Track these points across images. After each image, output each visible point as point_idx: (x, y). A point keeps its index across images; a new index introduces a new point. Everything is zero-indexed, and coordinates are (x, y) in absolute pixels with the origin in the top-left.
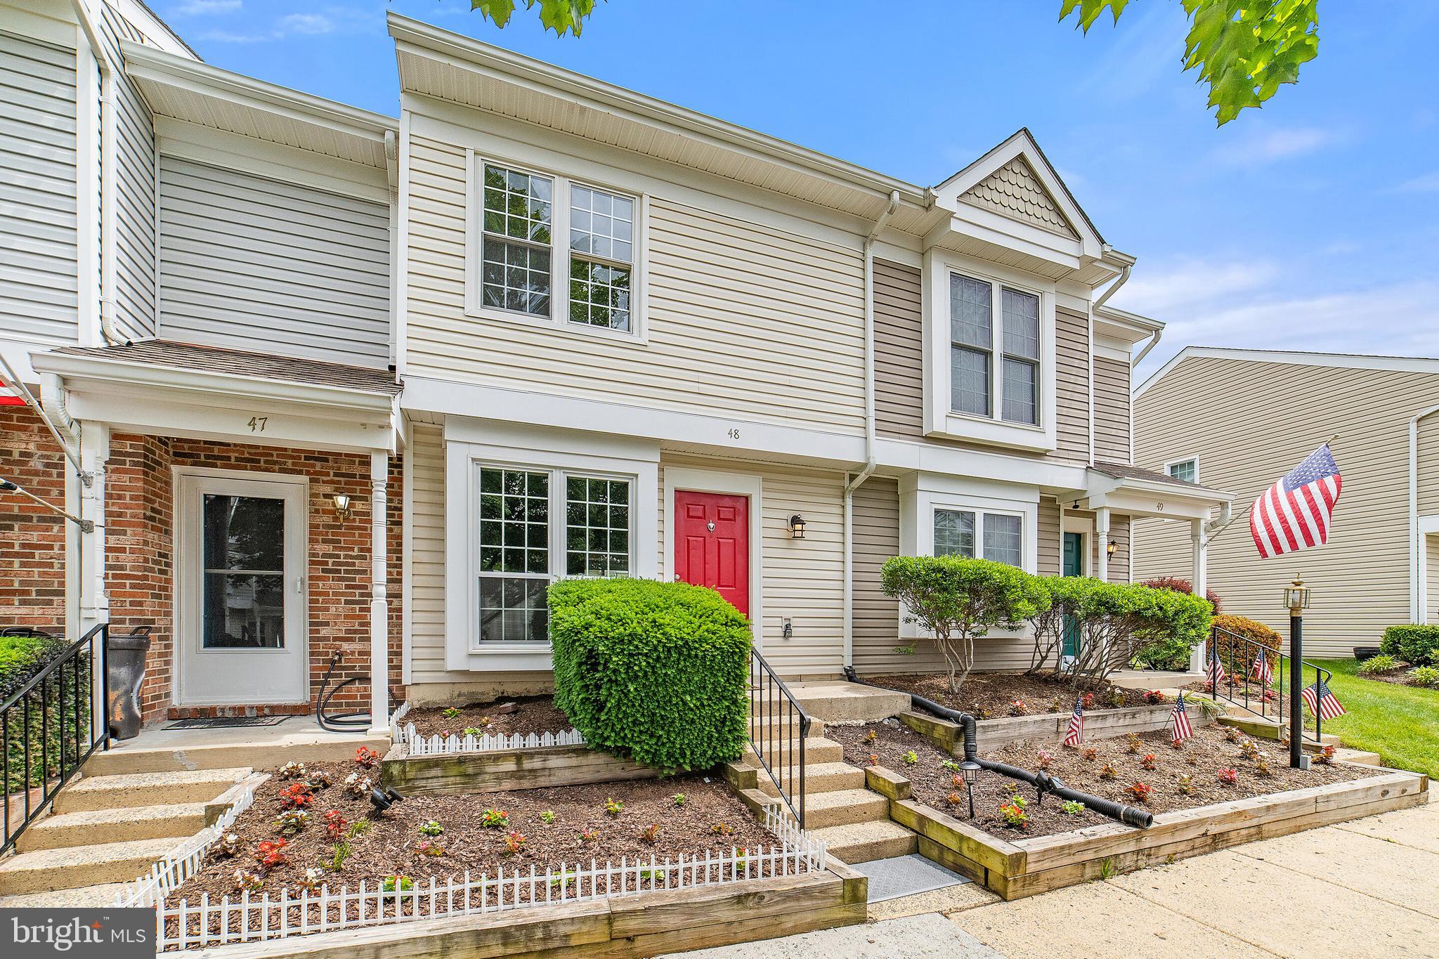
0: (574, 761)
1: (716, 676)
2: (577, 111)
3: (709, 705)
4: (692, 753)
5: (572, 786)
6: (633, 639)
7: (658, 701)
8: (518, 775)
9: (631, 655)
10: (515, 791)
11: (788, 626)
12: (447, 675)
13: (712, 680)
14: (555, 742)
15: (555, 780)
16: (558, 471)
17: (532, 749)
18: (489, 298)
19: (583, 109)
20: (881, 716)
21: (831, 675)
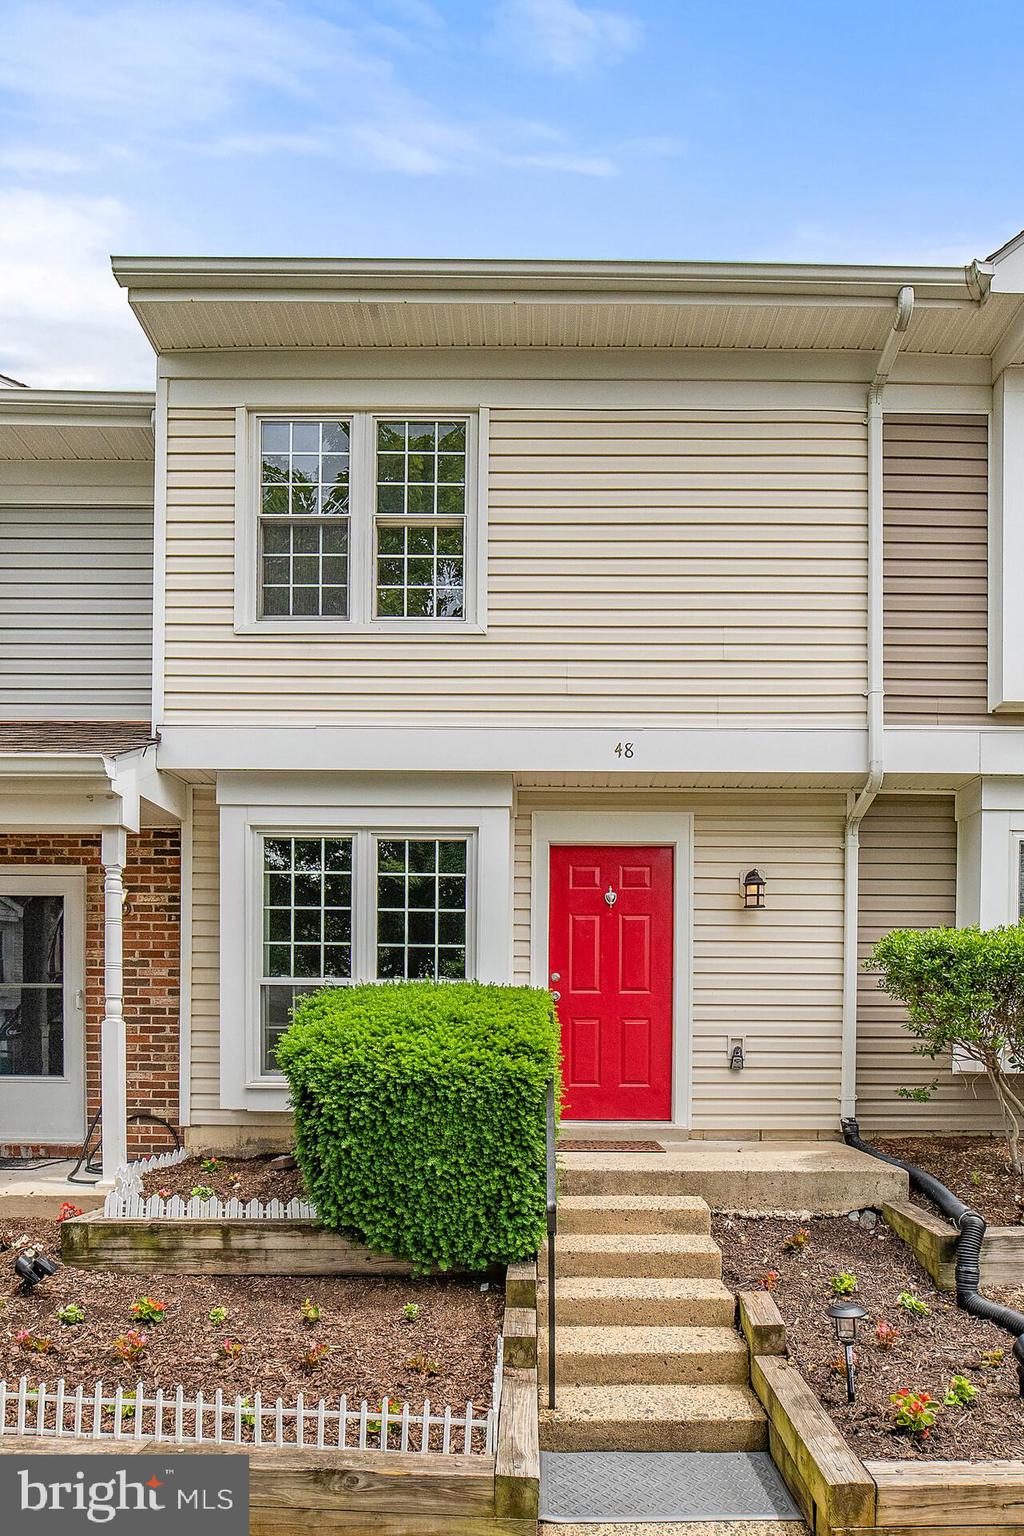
0: (299, 1242)
1: (481, 1131)
2: (366, 311)
3: (472, 1174)
4: (453, 1245)
5: (296, 1276)
6: (356, 1073)
7: (396, 1165)
8: (224, 1254)
9: (352, 1096)
10: (220, 1276)
11: (737, 1052)
13: (474, 1137)
14: (286, 1214)
15: (273, 1266)
16: (365, 832)
17: (256, 1220)
18: (272, 605)
19: (373, 307)
20: (846, 1207)
21: (818, 1132)
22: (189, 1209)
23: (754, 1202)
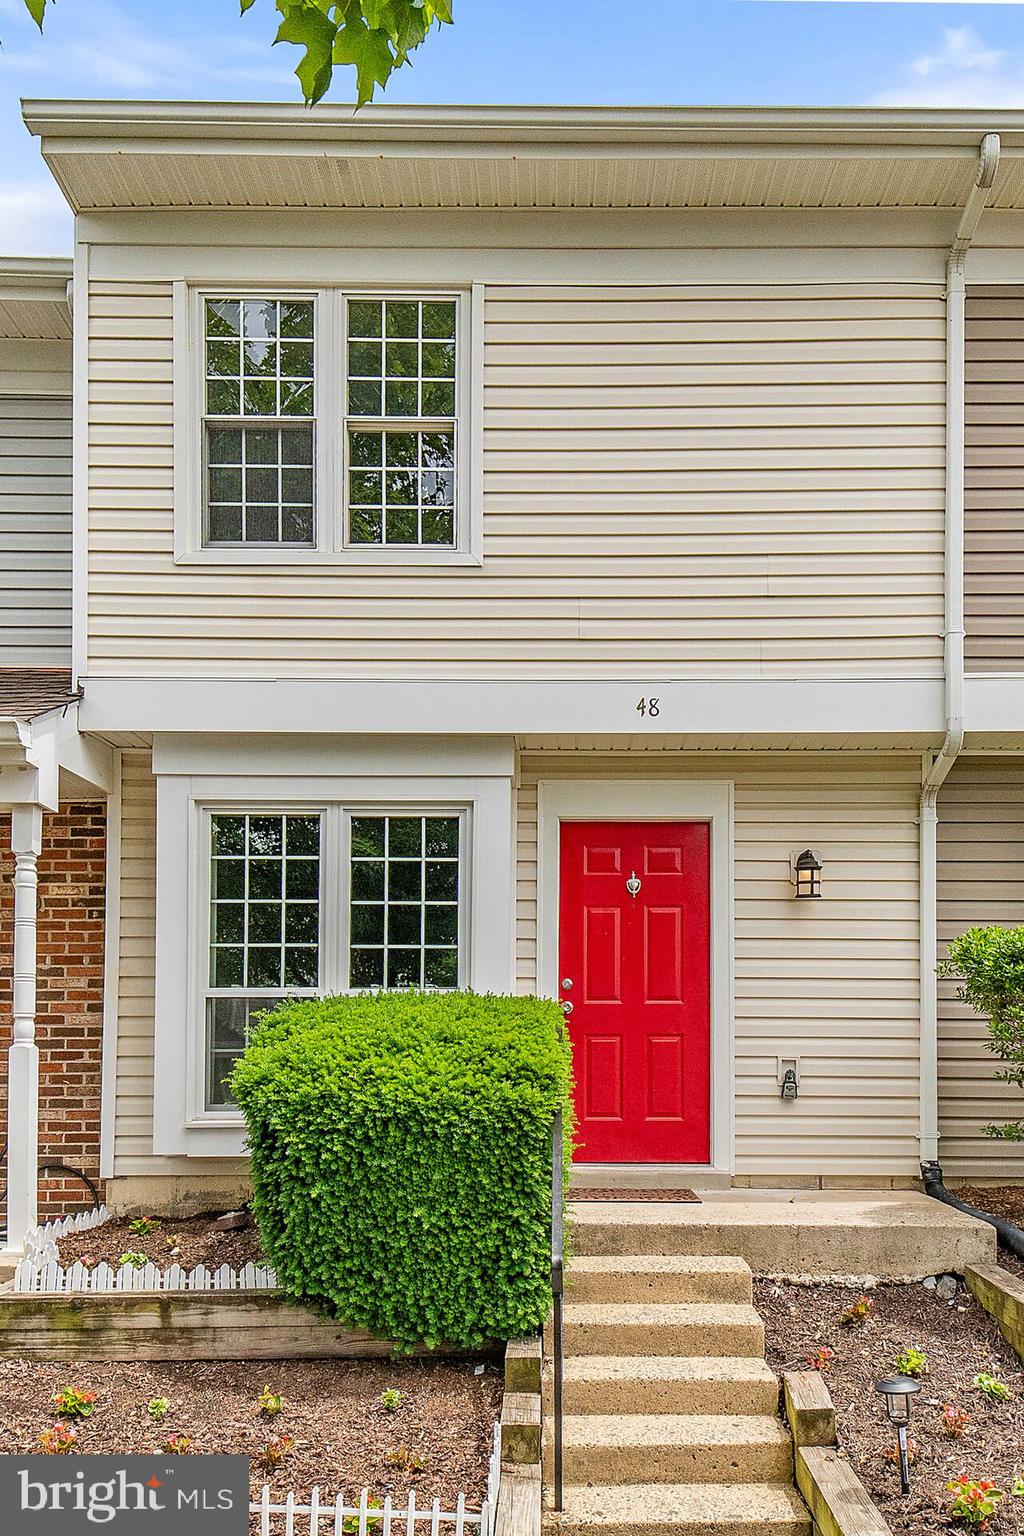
0: (254, 1318)
1: (476, 1174)
2: (334, 167)
3: (466, 1227)
4: (441, 1316)
5: (251, 1361)
6: (327, 1106)
7: (375, 1218)
8: (164, 1335)
9: (323, 1133)
10: (158, 1362)
11: (789, 1077)
12: (169, 1162)
13: (468, 1181)
14: (238, 1284)
15: (222, 1350)
16: (335, 808)
17: (201, 1292)
18: (220, 527)
19: (342, 163)
20: (918, 1271)
21: (892, 1178)
22: (119, 1280)
23: (808, 1264)
